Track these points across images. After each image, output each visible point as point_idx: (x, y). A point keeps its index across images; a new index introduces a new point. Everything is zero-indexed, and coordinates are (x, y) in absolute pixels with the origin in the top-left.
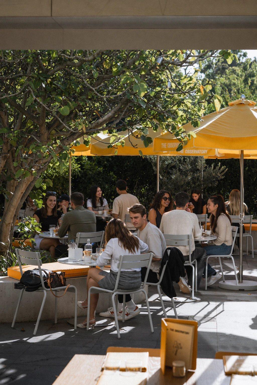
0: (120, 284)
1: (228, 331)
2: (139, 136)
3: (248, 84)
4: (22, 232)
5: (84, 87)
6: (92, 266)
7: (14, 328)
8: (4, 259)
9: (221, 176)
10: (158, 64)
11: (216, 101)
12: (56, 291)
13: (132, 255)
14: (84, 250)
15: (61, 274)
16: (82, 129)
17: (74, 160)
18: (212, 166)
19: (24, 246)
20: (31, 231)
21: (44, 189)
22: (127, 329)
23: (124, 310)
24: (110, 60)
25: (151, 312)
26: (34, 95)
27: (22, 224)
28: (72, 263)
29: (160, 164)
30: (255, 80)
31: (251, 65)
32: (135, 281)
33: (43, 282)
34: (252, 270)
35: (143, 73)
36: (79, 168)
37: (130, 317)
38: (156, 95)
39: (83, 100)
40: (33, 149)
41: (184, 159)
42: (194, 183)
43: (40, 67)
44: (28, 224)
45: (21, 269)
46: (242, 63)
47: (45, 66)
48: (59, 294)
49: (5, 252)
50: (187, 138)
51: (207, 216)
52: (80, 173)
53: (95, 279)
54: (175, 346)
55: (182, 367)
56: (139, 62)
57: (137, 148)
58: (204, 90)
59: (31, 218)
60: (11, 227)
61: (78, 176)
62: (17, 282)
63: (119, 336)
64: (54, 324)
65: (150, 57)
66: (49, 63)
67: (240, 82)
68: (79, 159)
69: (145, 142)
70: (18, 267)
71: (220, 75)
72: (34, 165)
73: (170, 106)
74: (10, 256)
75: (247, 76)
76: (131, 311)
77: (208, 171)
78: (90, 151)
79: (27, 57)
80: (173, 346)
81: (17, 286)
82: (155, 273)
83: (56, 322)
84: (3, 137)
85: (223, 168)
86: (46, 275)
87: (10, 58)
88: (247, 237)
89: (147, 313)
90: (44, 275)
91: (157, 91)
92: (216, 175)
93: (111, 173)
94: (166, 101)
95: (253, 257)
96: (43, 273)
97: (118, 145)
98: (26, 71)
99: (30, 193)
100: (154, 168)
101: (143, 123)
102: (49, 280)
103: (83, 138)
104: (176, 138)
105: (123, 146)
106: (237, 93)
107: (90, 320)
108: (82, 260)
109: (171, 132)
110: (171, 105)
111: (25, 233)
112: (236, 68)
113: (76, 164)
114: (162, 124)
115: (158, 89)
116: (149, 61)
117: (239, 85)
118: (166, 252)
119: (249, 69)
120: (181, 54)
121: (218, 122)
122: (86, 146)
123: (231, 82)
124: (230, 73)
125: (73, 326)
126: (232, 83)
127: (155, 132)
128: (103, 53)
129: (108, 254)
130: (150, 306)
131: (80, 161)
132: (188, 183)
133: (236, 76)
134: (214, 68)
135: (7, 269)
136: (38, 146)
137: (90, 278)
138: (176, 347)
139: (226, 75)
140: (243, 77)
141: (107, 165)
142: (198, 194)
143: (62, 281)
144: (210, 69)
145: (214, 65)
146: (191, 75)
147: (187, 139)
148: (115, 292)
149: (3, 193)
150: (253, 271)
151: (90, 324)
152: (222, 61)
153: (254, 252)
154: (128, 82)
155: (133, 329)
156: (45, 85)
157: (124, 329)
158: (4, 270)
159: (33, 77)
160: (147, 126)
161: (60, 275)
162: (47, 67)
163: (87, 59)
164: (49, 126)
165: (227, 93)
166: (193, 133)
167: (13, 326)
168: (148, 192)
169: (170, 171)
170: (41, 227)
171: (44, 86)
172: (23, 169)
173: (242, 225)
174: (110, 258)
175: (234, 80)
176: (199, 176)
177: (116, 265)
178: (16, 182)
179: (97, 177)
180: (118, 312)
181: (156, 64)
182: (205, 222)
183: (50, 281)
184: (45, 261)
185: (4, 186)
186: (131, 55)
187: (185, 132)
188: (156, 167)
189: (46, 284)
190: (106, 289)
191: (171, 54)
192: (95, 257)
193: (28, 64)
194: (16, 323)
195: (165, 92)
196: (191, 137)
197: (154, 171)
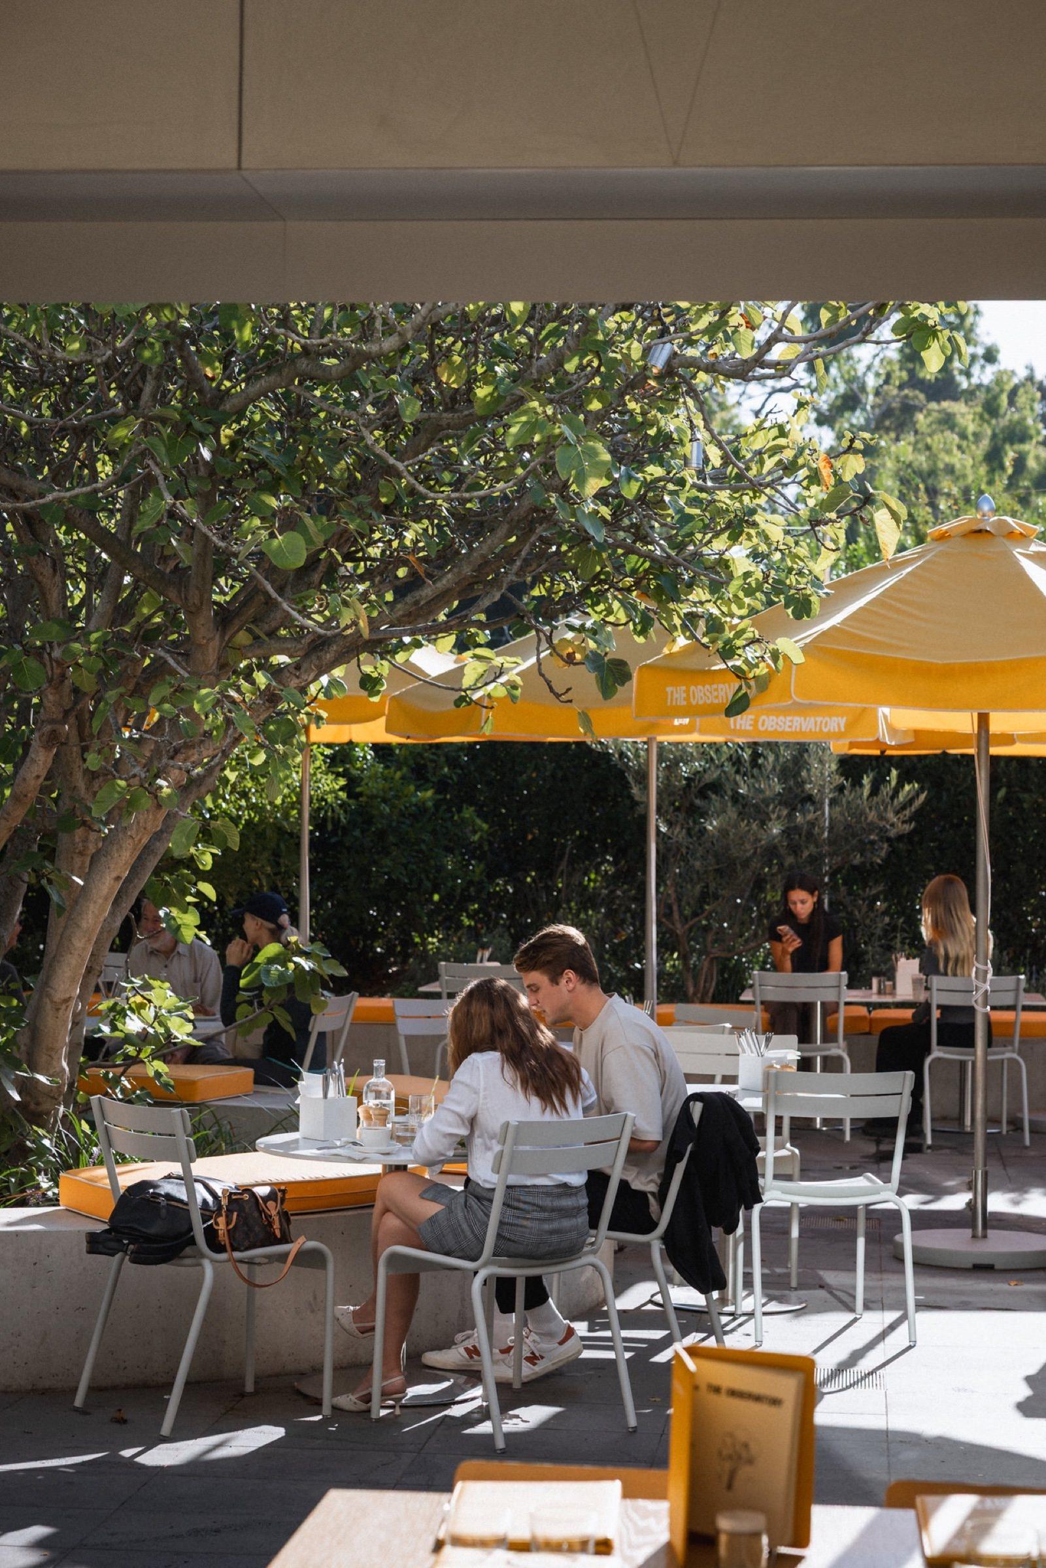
0: (507, 1235)
1: (930, 1427)
2: (578, 656)
3: (1002, 467)
4: (117, 1034)
5: (363, 463)
6: (390, 1166)
7: (82, 1411)
8: (46, 1142)
9: (898, 825)
10: (655, 371)
11: (882, 518)
12: (250, 1262)
13: (555, 1118)
14: (360, 1103)
15: (272, 1196)
16: (355, 623)
17: (322, 758)
18: (866, 781)
19: (124, 1090)
20: (151, 1030)
21: (201, 867)
22: (532, 1416)
23: (520, 1339)
24: (465, 358)
25: (627, 1349)
26: (169, 488)
27: (116, 1004)
28: (315, 1152)
29: (658, 778)
30: (1028, 453)
31: (1013, 393)
32: (566, 1223)
33: (199, 1228)
34: (1026, 1192)
35: (595, 405)
36: (342, 789)
37: (541, 1368)
38: (645, 495)
39: (360, 511)
40: (163, 700)
41: (755, 756)
42: (795, 850)
43: (193, 381)
44: (141, 1006)
45: (113, 1177)
46: (979, 386)
47: (213, 379)
48: (260, 1276)
49: (48, 1113)
50: (768, 666)
51: (845, 981)
52: (345, 812)
53: (403, 1216)
54: (725, 1452)
55: (757, 1535)
56: (581, 359)
57: (570, 701)
58: (835, 474)
59: (151, 982)
60: (75, 1015)
61: (336, 822)
62: (100, 1228)
63: (500, 1444)
64: (243, 1395)
65: (623, 342)
66: (225, 368)
67: (971, 462)
68: (341, 756)
69: (602, 678)
70: (102, 1172)
71: (893, 435)
72: (167, 765)
73: (699, 536)
74: (70, 1127)
75: (1001, 436)
76: (545, 1346)
77: (848, 802)
78: (382, 721)
79: (139, 343)
80: (720, 1453)
81: (95, 1244)
82: (643, 1195)
83: (249, 1387)
84: (46, 656)
85: (909, 792)
86: (210, 1199)
87: (77, 345)
88: (1002, 1061)
89: (610, 1355)
90: (205, 1201)
91: (649, 478)
92: (881, 818)
93: (468, 812)
94: (686, 519)
95: (1027, 1142)
96: (201, 1193)
97: (494, 694)
98: (137, 398)
99: (149, 884)
100: (635, 791)
101: (593, 606)
102: (222, 1220)
103: (359, 666)
104: (723, 666)
105: (513, 698)
106: (961, 503)
107: (385, 1377)
108: (355, 1144)
109: (705, 640)
110: (705, 534)
111: (128, 1039)
112: (958, 408)
113: (331, 777)
114: (670, 612)
115: (655, 471)
116: (619, 357)
117: (969, 471)
118: (685, 1111)
119: (1005, 414)
120: (741, 329)
121: (888, 601)
122: (371, 695)
123: (935, 463)
124: (934, 427)
125: (316, 1404)
126: (941, 465)
127: (641, 640)
128: (438, 329)
129: (459, 1115)
130: (623, 1328)
131: (343, 762)
132: (771, 852)
133: (956, 437)
134: (868, 408)
135: (55, 1181)
136: (180, 690)
137: (387, 1210)
138: (730, 1457)
139: (916, 432)
140: (985, 443)
141: (451, 778)
142: (812, 893)
143: (276, 1226)
144: (853, 409)
145: (871, 398)
146: (781, 419)
147: (766, 671)
148: (485, 1265)
149: (44, 882)
150: (1027, 1196)
151: (385, 1394)
152: (900, 377)
153: (1031, 1122)
154: (537, 438)
155: (556, 1416)
156: (213, 453)
157: (517, 1417)
158: (45, 1185)
159: (164, 421)
160: (611, 619)
161: (266, 1199)
162: (220, 383)
163: (374, 348)
164: (225, 617)
165: (924, 498)
166: (791, 646)
167: (79, 1401)
168: (611, 887)
169: (698, 802)
170: (191, 1016)
171: (206, 454)
172: (122, 783)
173: (983, 1010)
174: (464, 1132)
175: (949, 452)
176: (812, 824)
177: (490, 1156)
178: (93, 836)
179: (412, 826)
180: (496, 1351)
181: (645, 368)
182: (837, 1004)
183: (228, 1224)
184: (206, 1148)
185: (50, 854)
186: (546, 338)
187: (758, 641)
188: (645, 788)
189: (210, 1233)
190: (447, 1254)
191: (704, 332)
192: (407, 1130)
193: (143, 371)
194: (92, 1389)
195: (681, 482)
196: (781, 662)
197: (638, 803)
